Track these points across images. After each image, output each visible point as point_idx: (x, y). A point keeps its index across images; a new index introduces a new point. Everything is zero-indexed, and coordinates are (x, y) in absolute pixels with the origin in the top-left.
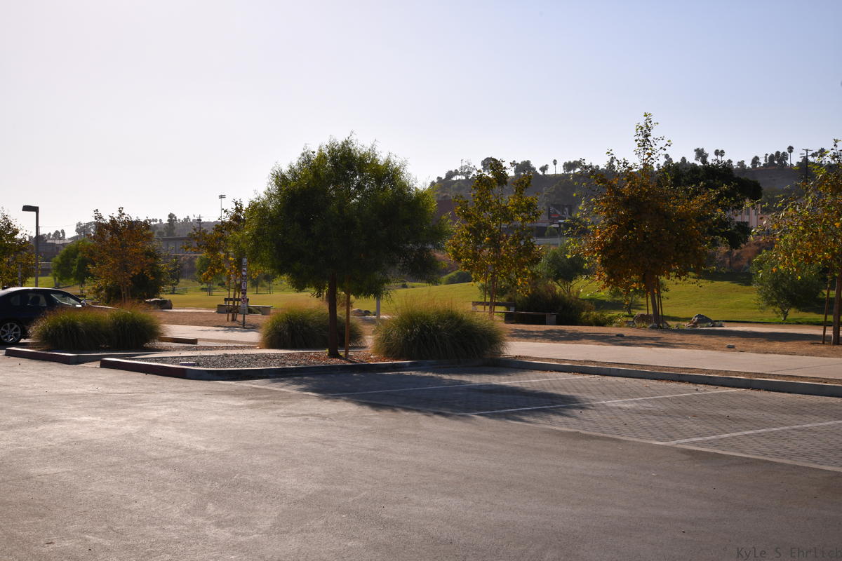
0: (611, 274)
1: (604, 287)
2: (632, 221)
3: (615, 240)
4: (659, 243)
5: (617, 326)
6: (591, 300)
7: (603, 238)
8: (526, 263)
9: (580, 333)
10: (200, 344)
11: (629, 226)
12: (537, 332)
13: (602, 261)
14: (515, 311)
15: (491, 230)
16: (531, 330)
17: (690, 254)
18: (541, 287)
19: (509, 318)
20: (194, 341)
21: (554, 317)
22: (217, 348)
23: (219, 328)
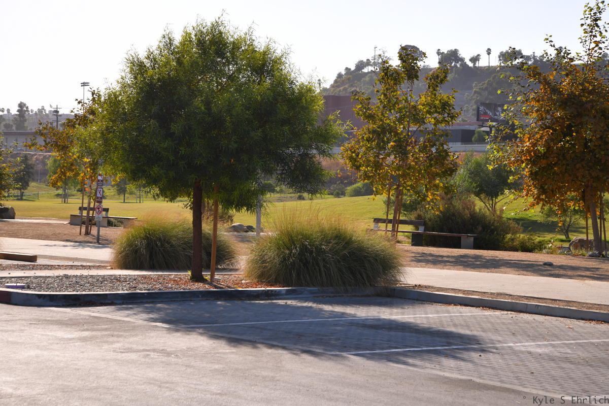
0: (542, 190)
1: (533, 205)
2: (570, 126)
4: (602, 153)
5: (548, 253)
6: (517, 220)
7: (534, 145)
8: (437, 175)
9: (500, 260)
10: (40, 261)
11: (567, 131)
12: (448, 257)
13: (531, 173)
14: (425, 230)
15: (397, 134)
16: (442, 254)
18: (458, 204)
19: (417, 240)
20: (33, 259)
21: (472, 239)
22: (59, 267)
23: (68, 244)
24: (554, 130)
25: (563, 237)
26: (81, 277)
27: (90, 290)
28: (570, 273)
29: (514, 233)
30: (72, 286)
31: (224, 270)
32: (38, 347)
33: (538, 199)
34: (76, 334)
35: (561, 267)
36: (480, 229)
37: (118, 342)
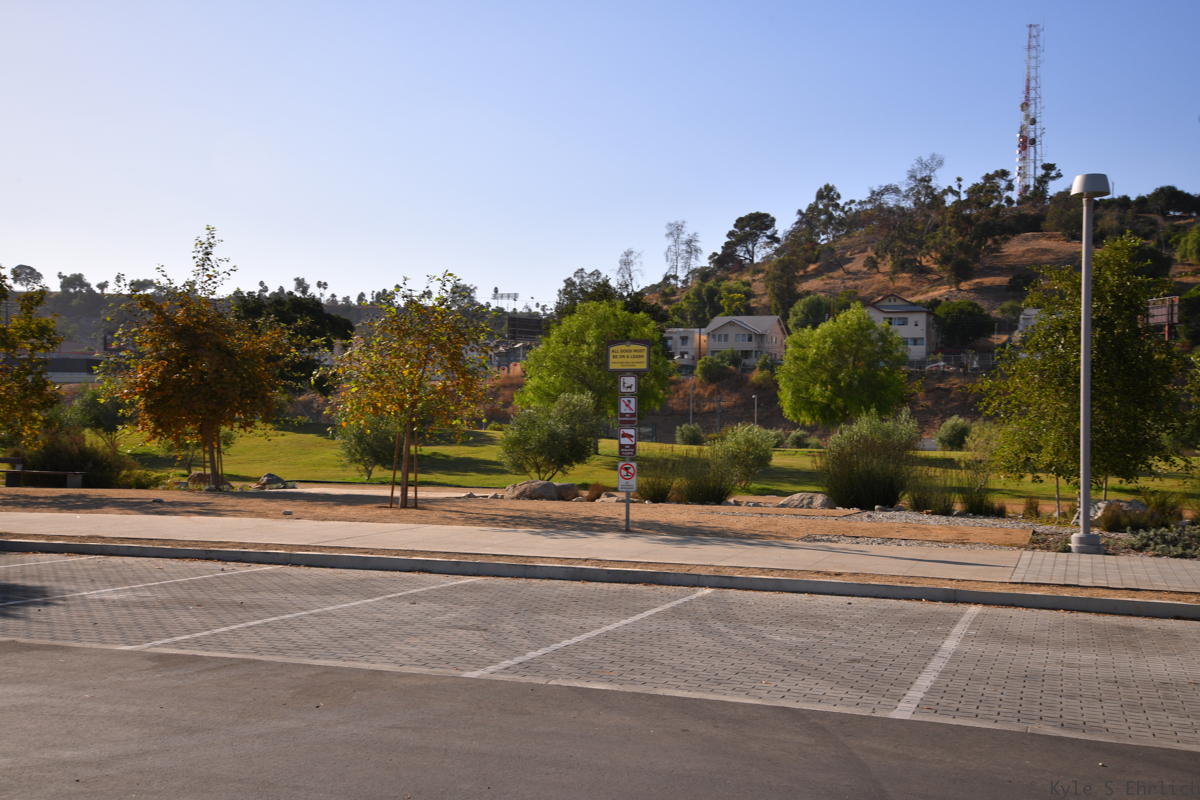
0: (158, 423)
1: (149, 440)
2: (185, 359)
5: (164, 489)
7: (148, 376)
8: (34, 406)
11: (183, 363)
12: (44, 498)
13: (147, 407)
14: (23, 469)
16: (38, 495)
18: (64, 440)
19: (13, 480)
21: (80, 477)
24: (169, 361)
28: (178, 509)
33: (154, 434)
35: (172, 504)
36: (90, 465)
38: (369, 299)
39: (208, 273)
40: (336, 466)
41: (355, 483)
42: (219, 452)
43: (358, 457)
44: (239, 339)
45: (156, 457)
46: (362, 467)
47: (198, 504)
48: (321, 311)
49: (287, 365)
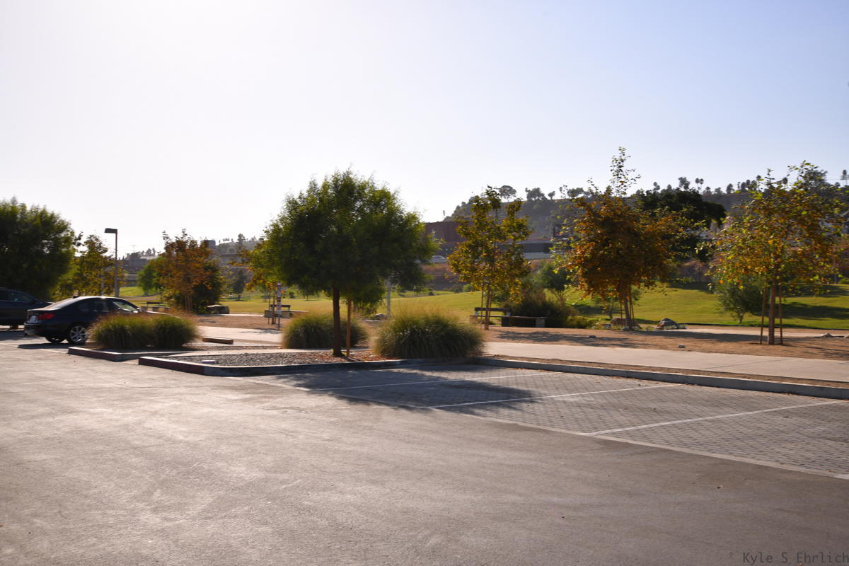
0: (591, 285)
1: (586, 295)
2: (607, 240)
3: (592, 253)
4: (629, 258)
5: (596, 329)
6: (576, 306)
7: (583, 253)
8: (516, 275)
9: (560, 335)
10: (235, 344)
11: (606, 243)
12: (524, 334)
13: (583, 273)
14: (511, 315)
15: (486, 247)
16: (520, 332)
17: (656, 267)
18: (533, 296)
19: (505, 322)
20: (230, 342)
21: (543, 321)
22: (247, 348)
23: (258, 331)
24: (597, 242)
25: (608, 317)
26: (257, 354)
27: (259, 364)
28: (606, 343)
29: (573, 315)
30: (247, 362)
31: (360, 348)
32: (211, 406)
33: (589, 292)
34: (241, 396)
35: (602, 339)
36: (549, 313)
37: (268, 402)
38: (735, 188)
39: (621, 180)
40: (715, 313)
41: (730, 325)
42: (631, 304)
43: (732, 306)
44: (643, 225)
45: (589, 308)
46: (735, 314)
47: (620, 340)
48: (700, 200)
49: (677, 241)
